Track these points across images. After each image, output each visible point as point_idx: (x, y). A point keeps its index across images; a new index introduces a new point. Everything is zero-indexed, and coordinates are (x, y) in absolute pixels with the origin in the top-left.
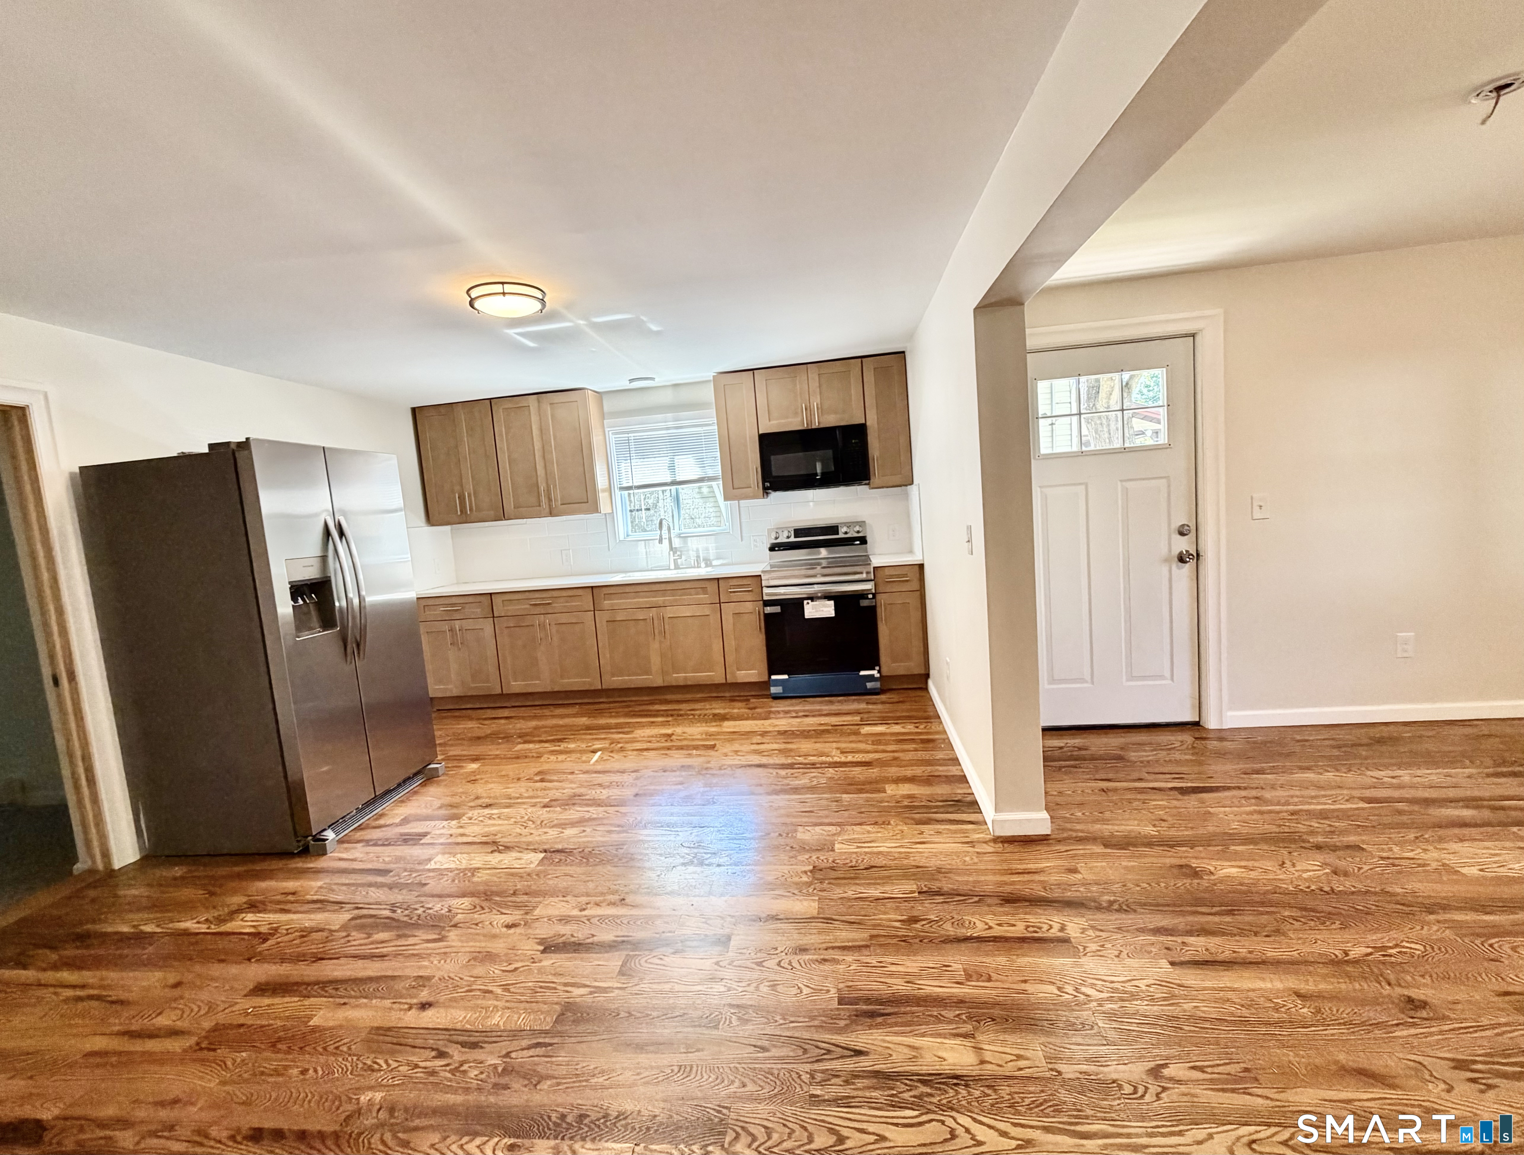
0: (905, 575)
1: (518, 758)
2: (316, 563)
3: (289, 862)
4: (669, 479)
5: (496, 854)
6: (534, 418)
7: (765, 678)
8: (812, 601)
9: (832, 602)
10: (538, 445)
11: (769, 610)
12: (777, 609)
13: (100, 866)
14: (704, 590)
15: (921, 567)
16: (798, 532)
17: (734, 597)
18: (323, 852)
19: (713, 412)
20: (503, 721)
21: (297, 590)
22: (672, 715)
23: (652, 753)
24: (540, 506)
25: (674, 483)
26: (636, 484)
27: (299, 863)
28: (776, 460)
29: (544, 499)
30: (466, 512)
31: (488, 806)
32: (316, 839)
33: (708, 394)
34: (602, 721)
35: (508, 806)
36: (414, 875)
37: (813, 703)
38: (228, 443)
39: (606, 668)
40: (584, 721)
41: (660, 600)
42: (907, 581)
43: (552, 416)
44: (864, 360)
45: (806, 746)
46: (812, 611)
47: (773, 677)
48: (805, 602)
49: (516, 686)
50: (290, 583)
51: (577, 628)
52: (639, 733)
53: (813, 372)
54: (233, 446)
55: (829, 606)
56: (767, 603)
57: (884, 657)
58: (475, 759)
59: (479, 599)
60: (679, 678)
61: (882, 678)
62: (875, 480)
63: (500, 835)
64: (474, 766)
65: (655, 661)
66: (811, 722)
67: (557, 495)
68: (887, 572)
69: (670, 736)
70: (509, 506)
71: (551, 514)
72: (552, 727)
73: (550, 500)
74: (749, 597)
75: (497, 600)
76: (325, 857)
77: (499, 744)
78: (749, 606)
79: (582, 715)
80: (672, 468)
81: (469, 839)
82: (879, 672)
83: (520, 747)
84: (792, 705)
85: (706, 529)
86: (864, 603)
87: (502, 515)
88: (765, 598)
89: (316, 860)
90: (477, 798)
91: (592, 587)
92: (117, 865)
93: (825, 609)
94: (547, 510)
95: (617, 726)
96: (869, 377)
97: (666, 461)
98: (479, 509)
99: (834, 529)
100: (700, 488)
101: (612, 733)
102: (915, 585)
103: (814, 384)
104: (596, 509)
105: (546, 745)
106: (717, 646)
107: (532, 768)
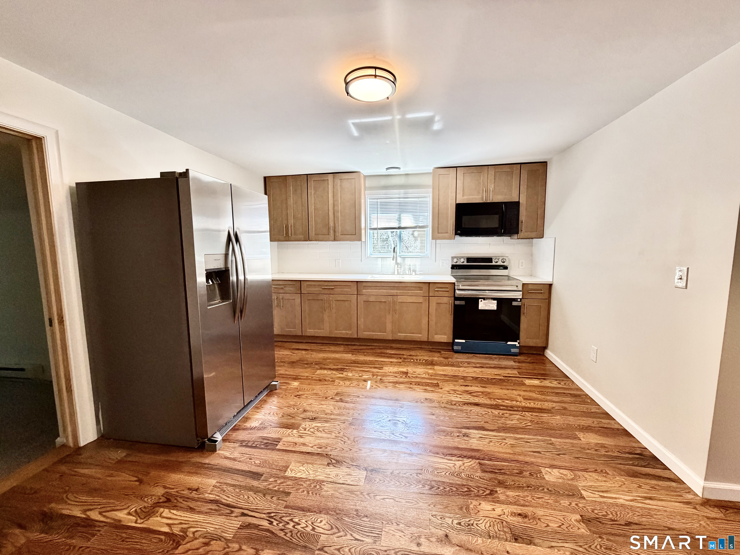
0: (541, 290)
1: (320, 380)
2: (222, 258)
3: (191, 455)
4: (396, 225)
5: (331, 467)
6: (330, 187)
7: (451, 341)
8: (484, 300)
9: (496, 302)
10: (331, 202)
11: (457, 303)
12: (463, 303)
13: (71, 444)
14: (421, 289)
15: (550, 285)
16: (469, 260)
17: (437, 294)
18: (214, 450)
19: (431, 190)
20: (304, 352)
21: (210, 275)
22: (401, 358)
23: (402, 386)
24: (329, 235)
25: (399, 228)
26: (379, 227)
27: (197, 458)
28: (465, 219)
29: (332, 232)
30: (288, 235)
31: (314, 419)
32: (210, 440)
33: (429, 181)
34: (362, 358)
35: (326, 422)
36: (279, 482)
37: (480, 358)
38: (175, 172)
39: (362, 326)
40: (349, 356)
41: (394, 292)
42: (541, 293)
43: (340, 186)
44: (522, 165)
45: (496, 391)
46: (483, 305)
47: (456, 341)
48: (480, 300)
49: (310, 332)
50: (206, 270)
51: (346, 303)
52: (388, 369)
53: (492, 171)
54: (177, 175)
55: (493, 303)
56: (456, 299)
57: (522, 334)
58: (296, 378)
59: (294, 283)
60: (401, 336)
61: (520, 347)
62: (521, 234)
63: (329, 448)
64: (296, 384)
65: (389, 326)
66: (489, 373)
67: (339, 229)
68: (530, 287)
69: (406, 373)
70: (312, 233)
71: (335, 240)
72: (333, 359)
73: (335, 231)
74: (447, 294)
75: (304, 285)
76: (215, 455)
77: (306, 368)
78: (445, 300)
79: (347, 352)
80: (399, 220)
81: (309, 450)
82: (519, 343)
83: (319, 372)
84: (468, 358)
85: (414, 254)
86: (514, 303)
87: (308, 239)
88: (456, 296)
89: (209, 455)
90: (305, 411)
91: (357, 282)
92: (82, 443)
93: (491, 305)
94: (333, 237)
95: (372, 363)
96: (524, 175)
97: (396, 215)
98: (295, 234)
99: (490, 260)
100: (414, 231)
101: (371, 368)
102: (546, 296)
103: (491, 177)
104: (360, 240)
105: (334, 372)
106: (425, 321)
107: (331, 391)
